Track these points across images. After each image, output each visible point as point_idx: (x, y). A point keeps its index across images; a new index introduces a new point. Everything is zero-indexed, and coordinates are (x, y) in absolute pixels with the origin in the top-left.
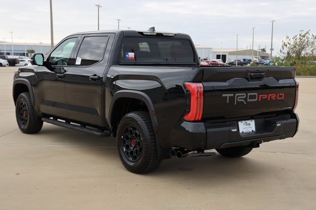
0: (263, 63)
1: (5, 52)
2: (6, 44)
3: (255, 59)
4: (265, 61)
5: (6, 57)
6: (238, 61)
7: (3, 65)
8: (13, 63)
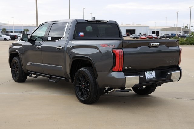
0: (185, 36)
1: (9, 31)
2: (10, 25)
3: (180, 33)
4: (187, 35)
5: (9, 34)
6: (167, 35)
7: (7, 40)
8: (14, 38)
